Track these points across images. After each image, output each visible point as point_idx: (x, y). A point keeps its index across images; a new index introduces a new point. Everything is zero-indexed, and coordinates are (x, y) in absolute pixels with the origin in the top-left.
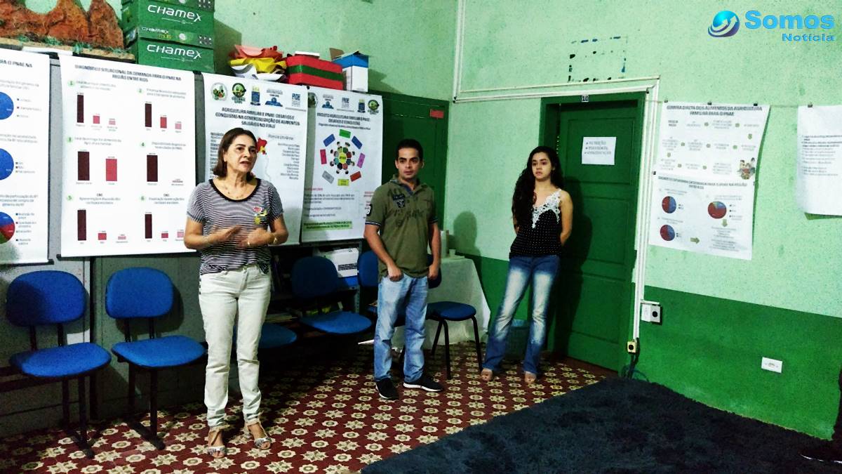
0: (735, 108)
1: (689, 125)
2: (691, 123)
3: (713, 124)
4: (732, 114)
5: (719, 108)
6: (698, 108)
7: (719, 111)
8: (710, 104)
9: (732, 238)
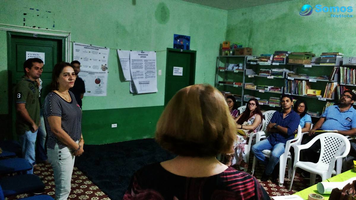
0: (99, 48)
1: (84, 52)
2: (84, 51)
3: (92, 52)
4: (98, 50)
5: (94, 47)
6: (87, 46)
7: (94, 48)
8: (91, 45)
9: (101, 90)
